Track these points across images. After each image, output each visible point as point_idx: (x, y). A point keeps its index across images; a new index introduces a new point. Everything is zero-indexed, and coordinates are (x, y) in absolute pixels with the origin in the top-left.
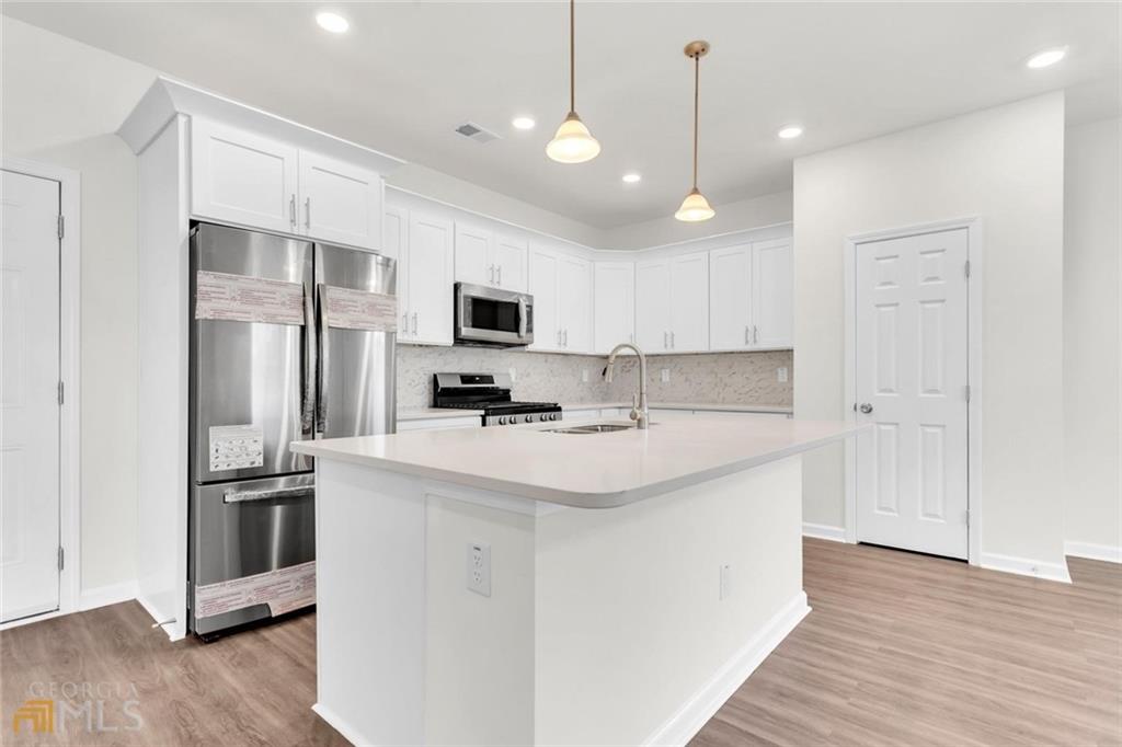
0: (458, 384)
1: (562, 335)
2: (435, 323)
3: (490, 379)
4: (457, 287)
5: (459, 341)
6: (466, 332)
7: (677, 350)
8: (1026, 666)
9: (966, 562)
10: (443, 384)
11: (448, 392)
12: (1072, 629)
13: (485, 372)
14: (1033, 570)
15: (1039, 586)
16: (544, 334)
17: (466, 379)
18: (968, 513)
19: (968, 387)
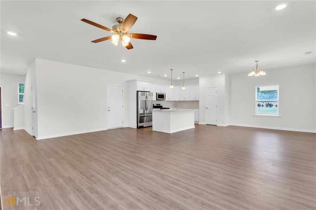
0: (156, 105)
1: (169, 98)
2: (154, 98)
3: (160, 105)
4: (156, 93)
5: (157, 100)
6: (158, 99)
7: (186, 100)
9: (216, 125)
10: (155, 105)
11: (155, 106)
13: (159, 104)
14: (222, 125)
16: (167, 99)
17: (157, 105)
18: (217, 120)
19: (217, 106)
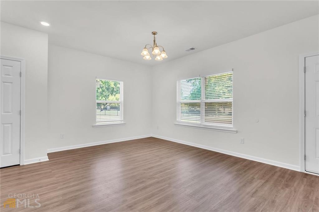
8: (43, 187)
9: (19, 165)
12: (51, 172)
14: (39, 160)
15: (42, 164)
18: (20, 149)
19: (20, 111)
